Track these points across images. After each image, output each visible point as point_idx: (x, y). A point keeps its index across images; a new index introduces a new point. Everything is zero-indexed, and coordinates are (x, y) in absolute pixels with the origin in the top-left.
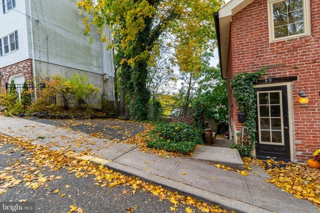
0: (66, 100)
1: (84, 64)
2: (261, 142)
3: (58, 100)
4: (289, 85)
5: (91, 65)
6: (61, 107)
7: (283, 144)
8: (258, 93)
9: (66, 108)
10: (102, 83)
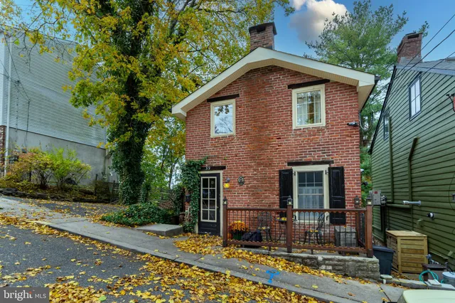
0: (43, 177)
1: (78, 134)
2: (202, 220)
3: (34, 177)
4: (221, 172)
5: (88, 135)
6: (35, 185)
7: (215, 221)
8: (202, 178)
9: (43, 186)
10: (103, 159)
